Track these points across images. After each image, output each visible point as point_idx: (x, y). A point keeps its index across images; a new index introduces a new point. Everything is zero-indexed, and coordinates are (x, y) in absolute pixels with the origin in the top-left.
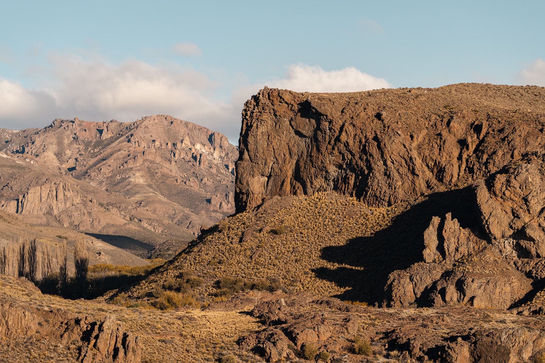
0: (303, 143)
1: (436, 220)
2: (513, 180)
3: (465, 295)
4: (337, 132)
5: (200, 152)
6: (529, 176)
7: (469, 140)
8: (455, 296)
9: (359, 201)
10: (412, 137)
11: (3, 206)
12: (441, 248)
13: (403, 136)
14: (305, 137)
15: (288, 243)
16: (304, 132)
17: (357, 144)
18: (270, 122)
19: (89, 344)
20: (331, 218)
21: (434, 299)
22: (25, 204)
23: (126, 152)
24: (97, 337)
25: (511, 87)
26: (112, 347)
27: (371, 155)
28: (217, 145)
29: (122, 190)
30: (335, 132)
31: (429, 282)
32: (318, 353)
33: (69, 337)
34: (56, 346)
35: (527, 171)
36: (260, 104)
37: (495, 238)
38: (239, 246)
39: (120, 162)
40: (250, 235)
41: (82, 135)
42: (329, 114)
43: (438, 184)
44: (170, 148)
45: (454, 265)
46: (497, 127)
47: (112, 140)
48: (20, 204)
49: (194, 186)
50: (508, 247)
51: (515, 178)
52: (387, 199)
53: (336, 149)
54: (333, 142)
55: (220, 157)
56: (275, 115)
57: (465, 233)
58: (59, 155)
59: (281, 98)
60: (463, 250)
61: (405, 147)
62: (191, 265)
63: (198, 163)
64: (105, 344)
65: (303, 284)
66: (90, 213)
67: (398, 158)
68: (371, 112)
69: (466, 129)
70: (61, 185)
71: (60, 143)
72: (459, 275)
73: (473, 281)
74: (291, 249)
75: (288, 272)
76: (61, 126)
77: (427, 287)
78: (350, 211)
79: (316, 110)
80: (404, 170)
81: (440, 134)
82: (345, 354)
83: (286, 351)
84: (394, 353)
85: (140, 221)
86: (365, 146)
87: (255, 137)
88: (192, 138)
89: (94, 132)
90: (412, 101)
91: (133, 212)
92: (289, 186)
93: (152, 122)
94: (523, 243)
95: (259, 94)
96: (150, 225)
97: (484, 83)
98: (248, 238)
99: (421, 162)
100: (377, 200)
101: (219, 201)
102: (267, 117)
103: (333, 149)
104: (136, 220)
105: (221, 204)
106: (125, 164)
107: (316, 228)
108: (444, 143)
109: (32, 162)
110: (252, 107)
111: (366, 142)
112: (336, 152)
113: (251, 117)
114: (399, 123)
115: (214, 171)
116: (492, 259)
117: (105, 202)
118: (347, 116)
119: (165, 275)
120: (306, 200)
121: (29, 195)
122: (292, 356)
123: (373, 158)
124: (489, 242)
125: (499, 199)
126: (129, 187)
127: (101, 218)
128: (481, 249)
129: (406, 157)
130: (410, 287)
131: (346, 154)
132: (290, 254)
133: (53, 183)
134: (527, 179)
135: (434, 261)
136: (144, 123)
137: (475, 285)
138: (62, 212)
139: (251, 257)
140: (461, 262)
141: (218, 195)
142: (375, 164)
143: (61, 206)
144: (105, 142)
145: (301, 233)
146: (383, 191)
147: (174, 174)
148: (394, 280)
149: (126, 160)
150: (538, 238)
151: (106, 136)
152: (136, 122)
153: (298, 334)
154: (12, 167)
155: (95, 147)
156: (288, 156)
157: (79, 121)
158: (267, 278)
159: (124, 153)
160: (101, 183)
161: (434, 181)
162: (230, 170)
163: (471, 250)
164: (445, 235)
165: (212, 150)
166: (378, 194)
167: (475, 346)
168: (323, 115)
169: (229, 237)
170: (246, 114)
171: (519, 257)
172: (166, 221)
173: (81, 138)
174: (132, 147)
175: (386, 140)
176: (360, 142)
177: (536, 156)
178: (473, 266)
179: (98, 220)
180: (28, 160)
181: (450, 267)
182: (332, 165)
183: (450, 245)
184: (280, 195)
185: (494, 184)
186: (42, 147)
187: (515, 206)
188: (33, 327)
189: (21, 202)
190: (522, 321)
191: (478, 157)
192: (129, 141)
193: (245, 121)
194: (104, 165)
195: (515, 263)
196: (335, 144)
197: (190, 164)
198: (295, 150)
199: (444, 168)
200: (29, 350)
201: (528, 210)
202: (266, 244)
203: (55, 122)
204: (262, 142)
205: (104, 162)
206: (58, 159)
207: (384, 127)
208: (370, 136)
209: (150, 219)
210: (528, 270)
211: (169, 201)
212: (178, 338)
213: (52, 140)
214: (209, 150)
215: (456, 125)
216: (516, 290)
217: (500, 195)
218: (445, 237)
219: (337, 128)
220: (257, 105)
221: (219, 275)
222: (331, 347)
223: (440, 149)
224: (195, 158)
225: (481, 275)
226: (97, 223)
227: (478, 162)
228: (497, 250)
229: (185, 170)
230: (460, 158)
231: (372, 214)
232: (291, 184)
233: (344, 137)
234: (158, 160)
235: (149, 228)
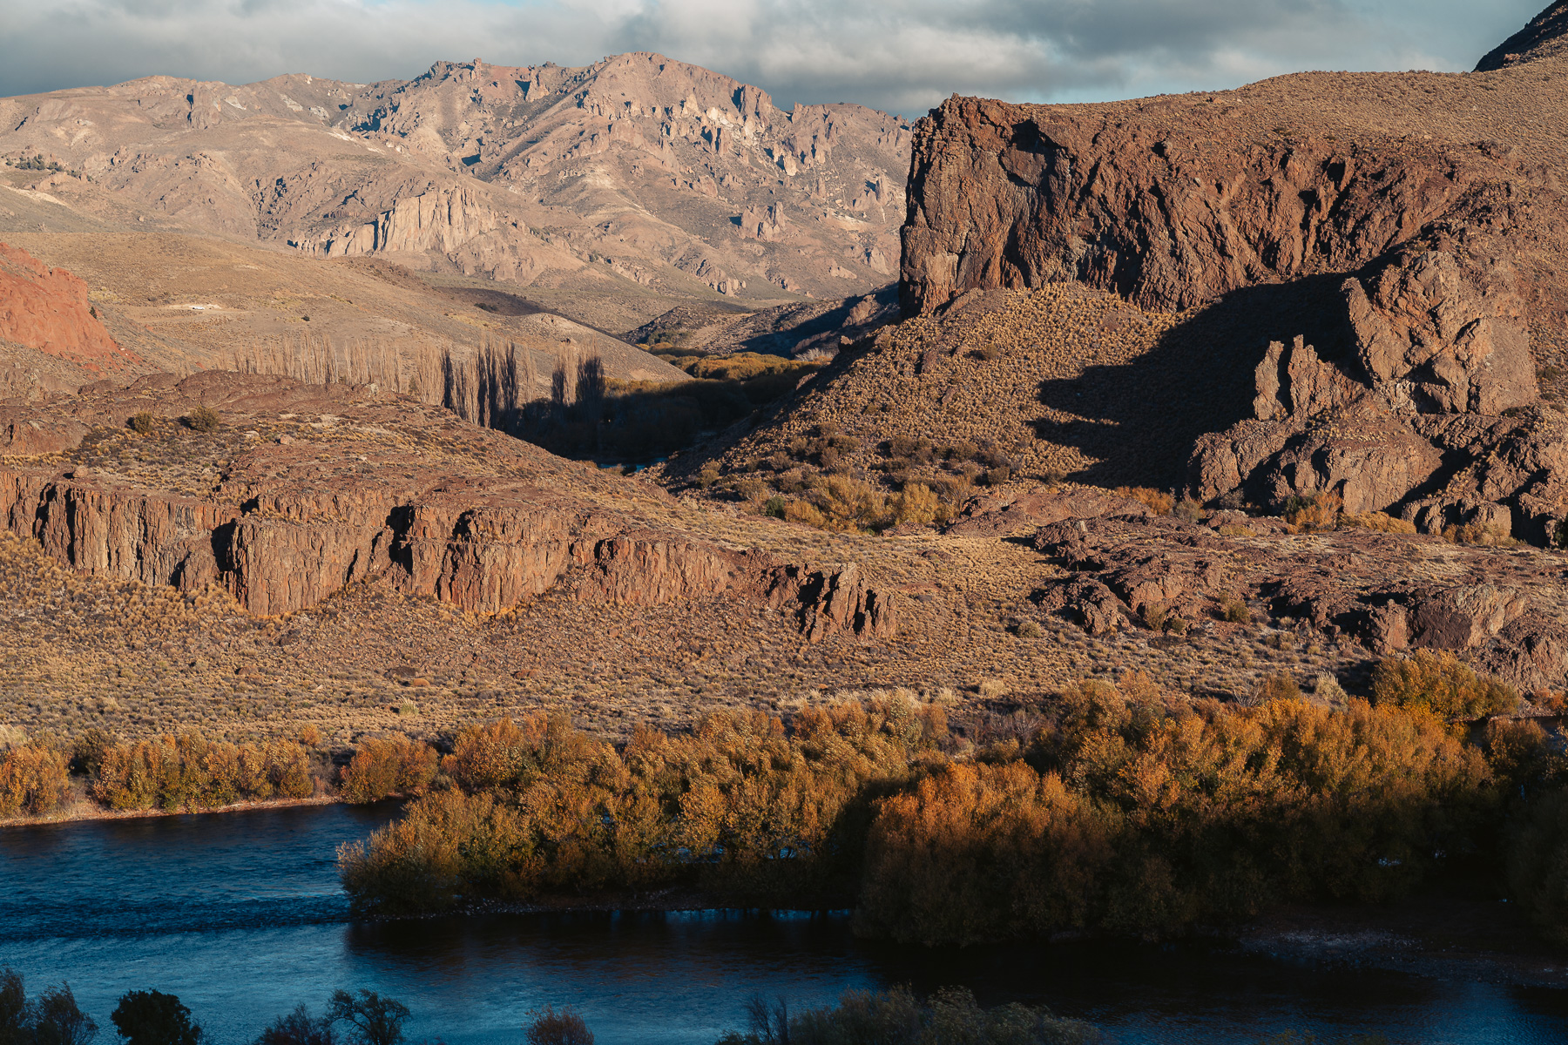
0: (1022, 195)
1: (1276, 347)
2: (1412, 281)
3: (1328, 478)
4: (1086, 177)
5: (718, 125)
6: (1440, 274)
7: (1322, 192)
8: (1312, 479)
9: (1126, 301)
10: (1219, 187)
11: (347, 235)
12: (1284, 395)
13: (1203, 186)
14: (1027, 184)
15: (1004, 375)
16: (1025, 177)
17: (1122, 199)
18: (962, 157)
19: (816, 608)
20: (1077, 332)
21: (1275, 484)
22: (390, 231)
23: (576, 127)
24: (829, 597)
25: (1383, 75)
26: (852, 613)
27: (1147, 220)
28: (750, 110)
29: (571, 202)
30: (1081, 177)
31: (1265, 453)
32: (1165, 618)
33: (780, 594)
34: (762, 610)
35: (1437, 263)
36: (945, 125)
37: (1379, 380)
38: (916, 380)
39: (565, 146)
40: (934, 361)
41: (489, 94)
42: (1070, 146)
43: (1267, 271)
44: (659, 116)
45: (1308, 425)
46: (1372, 168)
47: (547, 104)
48: (380, 231)
49: (707, 190)
50: (1402, 394)
51: (1415, 276)
52: (1176, 297)
53: (1084, 208)
54: (1077, 195)
55: (757, 134)
56: (973, 146)
57: (1327, 368)
58: (446, 133)
59: (983, 114)
60: (1324, 399)
61: (1207, 205)
62: (833, 412)
63: (714, 146)
64: (842, 607)
65: (1036, 450)
66: (513, 248)
67: (1196, 226)
68: (1146, 142)
69: (1315, 171)
70: (458, 195)
71: (447, 110)
72: (1318, 443)
73: (1342, 455)
74: (1010, 386)
75: (1008, 427)
76: (447, 76)
77: (1261, 462)
78: (1110, 318)
79: (1047, 138)
80: (1206, 247)
81: (1268, 183)
82: (1208, 622)
83: (1117, 616)
84: (1286, 620)
85: (609, 261)
86: (1135, 203)
87: (937, 184)
88: (701, 97)
89: (513, 87)
90: (1216, 121)
91: (595, 245)
92: (998, 271)
93: (623, 66)
94: (1428, 388)
95: (943, 107)
96: (628, 269)
97: (1335, 71)
98: (931, 365)
99: (1236, 232)
100: (1157, 299)
101: (758, 220)
102: (958, 149)
103: (1079, 207)
104: (601, 260)
105: (761, 225)
106: (574, 151)
107: (1052, 349)
108: (1277, 199)
109: (398, 149)
110: (931, 130)
111: (1137, 196)
112: (1083, 213)
113: (929, 147)
114: (1197, 162)
115: (745, 161)
116: (1373, 415)
117: (541, 227)
118: (1103, 150)
119: (785, 429)
120: (1030, 296)
121: (398, 214)
122: (1127, 623)
123: (1151, 226)
124: (1369, 385)
125: (1387, 312)
126: (583, 195)
127: (536, 258)
128: (1354, 397)
129: (1210, 224)
130: (1232, 463)
131: (1101, 218)
132: (1008, 396)
133: (442, 192)
134: (1436, 278)
135: (1273, 418)
136: (608, 69)
137: (1347, 460)
138: (461, 246)
139: (940, 401)
140: (1319, 420)
141: (756, 209)
142: (1155, 235)
143: (459, 235)
144: (535, 107)
145: (1026, 358)
146: (1170, 283)
147: (668, 169)
148: (1204, 451)
149: (576, 142)
150: (1454, 380)
151: (536, 94)
152: (593, 67)
153: (1132, 589)
154: (360, 158)
155: (514, 117)
156: (995, 218)
157: (483, 65)
158: (972, 439)
159: (571, 128)
160: (529, 187)
161: (1260, 266)
162: (776, 160)
163: (1338, 398)
164: (1292, 373)
165: (740, 121)
166: (1160, 289)
167: (1415, 612)
168: (1060, 147)
169: (896, 363)
170: (920, 143)
171: (1420, 411)
172: (658, 262)
173: (487, 99)
174: (587, 116)
175: (1173, 192)
176: (1128, 196)
177: (1448, 232)
178: (1342, 428)
179: (529, 261)
180: (389, 145)
181: (1301, 428)
182: (1076, 236)
183: (1301, 391)
184: (982, 288)
185: (1378, 287)
186: (414, 118)
187: (1415, 324)
188: (722, 579)
189: (383, 227)
190: (1468, 558)
191: (1338, 225)
192: (580, 105)
193: (918, 156)
194: (534, 152)
195: (1413, 422)
196: (1082, 199)
197: (698, 147)
198: (1008, 207)
199: (1278, 243)
200: (722, 616)
201: (1439, 333)
202: (964, 377)
203: (436, 68)
204: (950, 193)
205: (535, 146)
206: (445, 140)
207: (1170, 168)
208: (1146, 186)
209: (627, 258)
210: (1436, 434)
211: (660, 221)
212: (935, 591)
213: (432, 105)
214: (734, 121)
215: (1297, 166)
216: (1416, 468)
217: (1389, 306)
218: (1293, 377)
219: (1085, 170)
220: (940, 126)
221: (885, 432)
222: (1185, 611)
223: (1270, 210)
224: (707, 136)
225: (1356, 444)
226: (528, 268)
227: (1339, 233)
228: (1383, 400)
229: (689, 161)
230: (1305, 225)
231: (1150, 324)
232: (1002, 268)
233: (1097, 188)
234: (638, 141)
235: (627, 274)
